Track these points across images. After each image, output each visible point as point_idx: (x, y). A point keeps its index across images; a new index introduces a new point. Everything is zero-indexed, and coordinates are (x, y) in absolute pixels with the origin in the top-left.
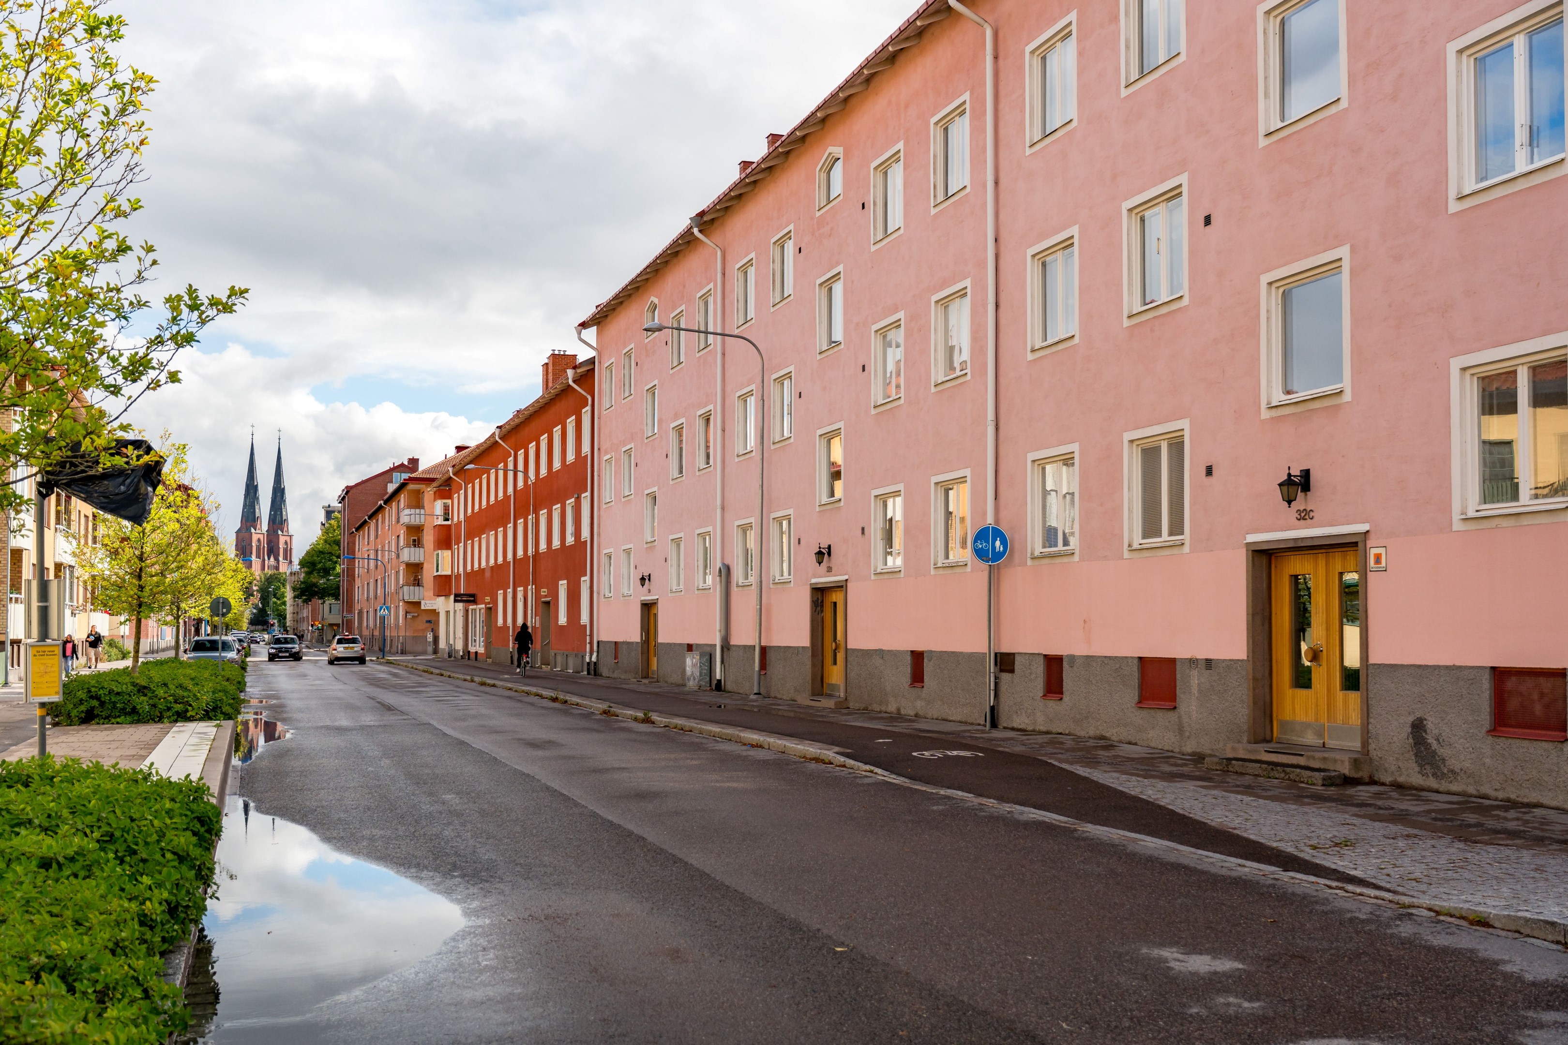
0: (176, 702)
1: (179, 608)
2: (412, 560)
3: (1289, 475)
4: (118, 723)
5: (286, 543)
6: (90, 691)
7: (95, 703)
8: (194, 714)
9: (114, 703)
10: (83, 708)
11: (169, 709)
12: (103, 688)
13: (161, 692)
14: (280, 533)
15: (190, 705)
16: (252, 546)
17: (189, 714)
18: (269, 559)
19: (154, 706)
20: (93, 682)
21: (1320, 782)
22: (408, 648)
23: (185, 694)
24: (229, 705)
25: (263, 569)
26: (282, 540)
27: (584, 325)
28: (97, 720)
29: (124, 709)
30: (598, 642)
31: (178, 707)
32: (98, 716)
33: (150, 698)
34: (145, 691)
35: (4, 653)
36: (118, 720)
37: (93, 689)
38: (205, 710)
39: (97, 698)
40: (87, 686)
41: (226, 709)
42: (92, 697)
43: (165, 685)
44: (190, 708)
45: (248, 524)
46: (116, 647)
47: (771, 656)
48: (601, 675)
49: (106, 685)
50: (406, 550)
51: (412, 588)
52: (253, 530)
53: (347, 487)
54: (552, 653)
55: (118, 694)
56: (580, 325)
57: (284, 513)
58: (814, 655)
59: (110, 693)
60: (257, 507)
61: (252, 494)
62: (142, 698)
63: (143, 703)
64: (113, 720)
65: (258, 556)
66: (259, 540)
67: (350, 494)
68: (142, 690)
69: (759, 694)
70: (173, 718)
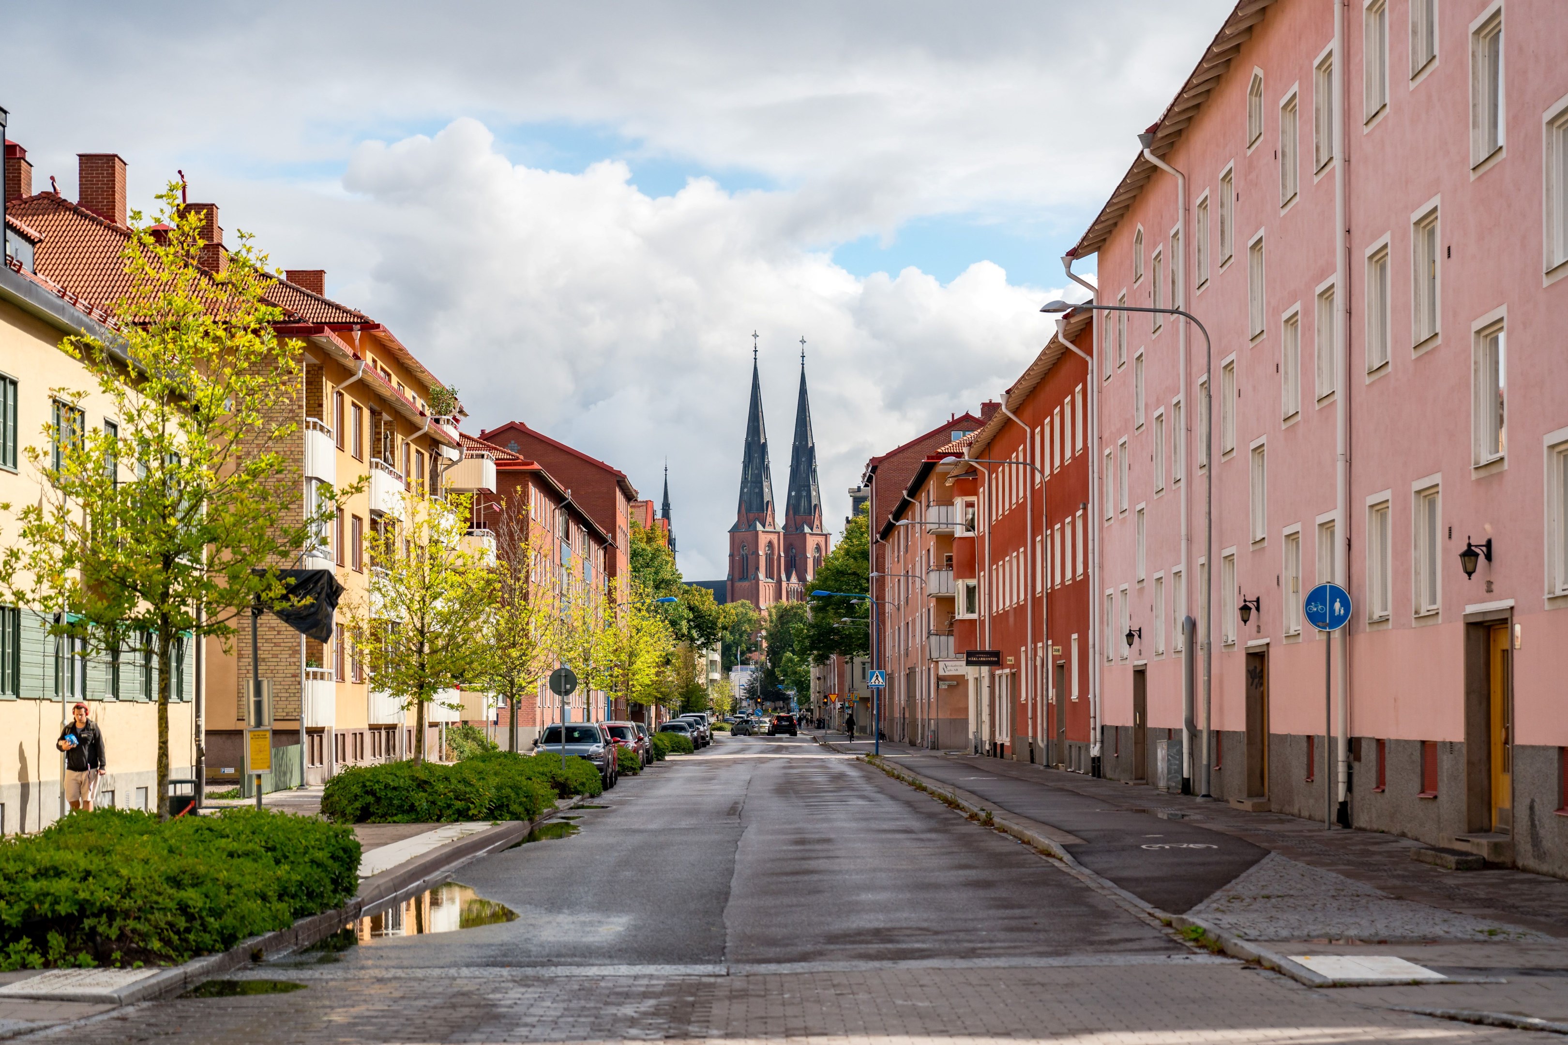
0: (457, 798)
1: (512, 683)
2: (944, 592)
3: (1469, 545)
4: (394, 822)
5: (818, 548)
6: (364, 786)
7: (370, 799)
8: (476, 812)
9: (391, 799)
10: (358, 804)
11: (449, 806)
12: (378, 782)
13: (441, 787)
14: (807, 529)
15: (473, 803)
16: (758, 555)
17: (470, 813)
18: (788, 579)
19: (434, 803)
20: (368, 775)
21: (1454, 866)
22: (943, 739)
23: (468, 789)
24: (521, 804)
25: (778, 596)
26: (811, 543)
27: (1074, 254)
28: (373, 819)
29: (401, 806)
30: (1103, 728)
31: (459, 804)
32: (373, 814)
33: (430, 794)
34: (426, 786)
35: (299, 746)
36: (395, 818)
37: (368, 784)
38: (489, 809)
39: (372, 793)
40: (361, 780)
41: (515, 807)
42: (367, 793)
43: (447, 779)
44: (472, 806)
45: (751, 516)
46: (474, 739)
47: (1226, 743)
48: (1105, 777)
49: (381, 778)
50: (934, 576)
51: (943, 638)
52: (759, 527)
53: (873, 460)
54: (1067, 743)
55: (395, 789)
56: (1068, 254)
57: (814, 493)
58: (1250, 743)
59: (386, 787)
60: (765, 484)
61: (756, 461)
62: (422, 794)
63: (421, 799)
64: (390, 819)
65: (769, 575)
66: (770, 544)
67: (879, 471)
68: (422, 785)
69: (1208, 796)
70: (453, 817)
